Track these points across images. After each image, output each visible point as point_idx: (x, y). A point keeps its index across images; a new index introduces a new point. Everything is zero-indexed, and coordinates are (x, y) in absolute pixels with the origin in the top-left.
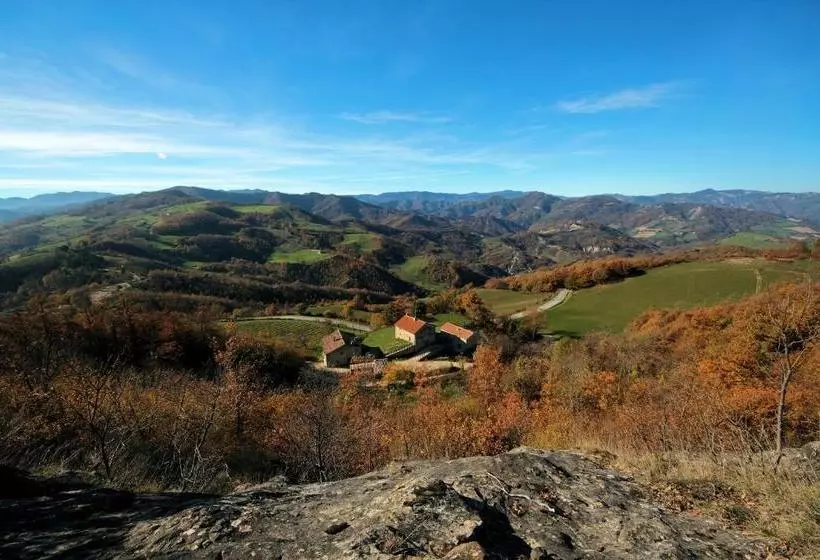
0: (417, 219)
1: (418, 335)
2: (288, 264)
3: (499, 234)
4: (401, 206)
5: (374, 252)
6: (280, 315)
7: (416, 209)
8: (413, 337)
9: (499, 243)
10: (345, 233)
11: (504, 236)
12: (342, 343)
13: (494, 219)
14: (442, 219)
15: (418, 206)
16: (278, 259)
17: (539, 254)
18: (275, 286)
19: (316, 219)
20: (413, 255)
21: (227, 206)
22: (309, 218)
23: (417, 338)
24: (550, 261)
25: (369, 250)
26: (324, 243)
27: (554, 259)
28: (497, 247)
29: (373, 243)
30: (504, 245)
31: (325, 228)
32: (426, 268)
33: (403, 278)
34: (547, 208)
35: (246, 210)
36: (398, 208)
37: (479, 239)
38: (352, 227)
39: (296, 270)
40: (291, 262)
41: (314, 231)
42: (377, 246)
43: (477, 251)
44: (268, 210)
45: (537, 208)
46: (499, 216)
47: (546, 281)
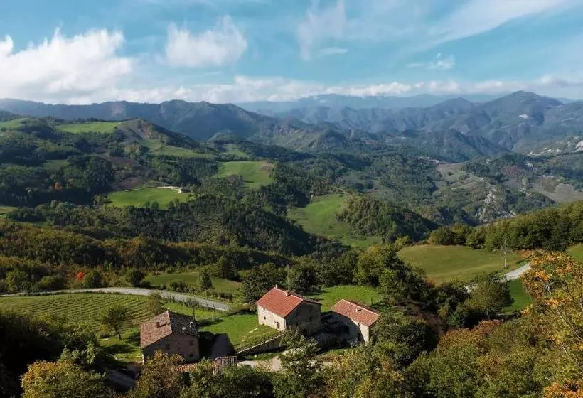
0: (334, 135)
1: (290, 319)
2: (133, 209)
3: (466, 158)
4: (309, 117)
5: (263, 188)
6: (106, 286)
7: (332, 121)
8: (282, 322)
9: (464, 173)
10: (220, 160)
11: (473, 161)
12: (168, 330)
13: (457, 135)
14: (373, 136)
15: (334, 117)
16: (118, 203)
17: (529, 187)
18: (108, 243)
19: (176, 140)
20: (323, 192)
21: (50, 124)
22: (165, 138)
23: (288, 324)
24: (544, 198)
25: (256, 186)
26: (187, 177)
27: (551, 196)
28: (461, 179)
29: (261, 173)
30: (471, 176)
31: (190, 153)
32: (346, 213)
33: (308, 228)
34: (538, 117)
35: (76, 129)
36: (304, 120)
37: (430, 167)
38: (231, 149)
39: (145, 216)
40: (138, 205)
41: (174, 158)
42: (268, 181)
43: (429, 185)
44: (108, 128)
45: (525, 116)
46: (464, 130)
47: (524, 231)
